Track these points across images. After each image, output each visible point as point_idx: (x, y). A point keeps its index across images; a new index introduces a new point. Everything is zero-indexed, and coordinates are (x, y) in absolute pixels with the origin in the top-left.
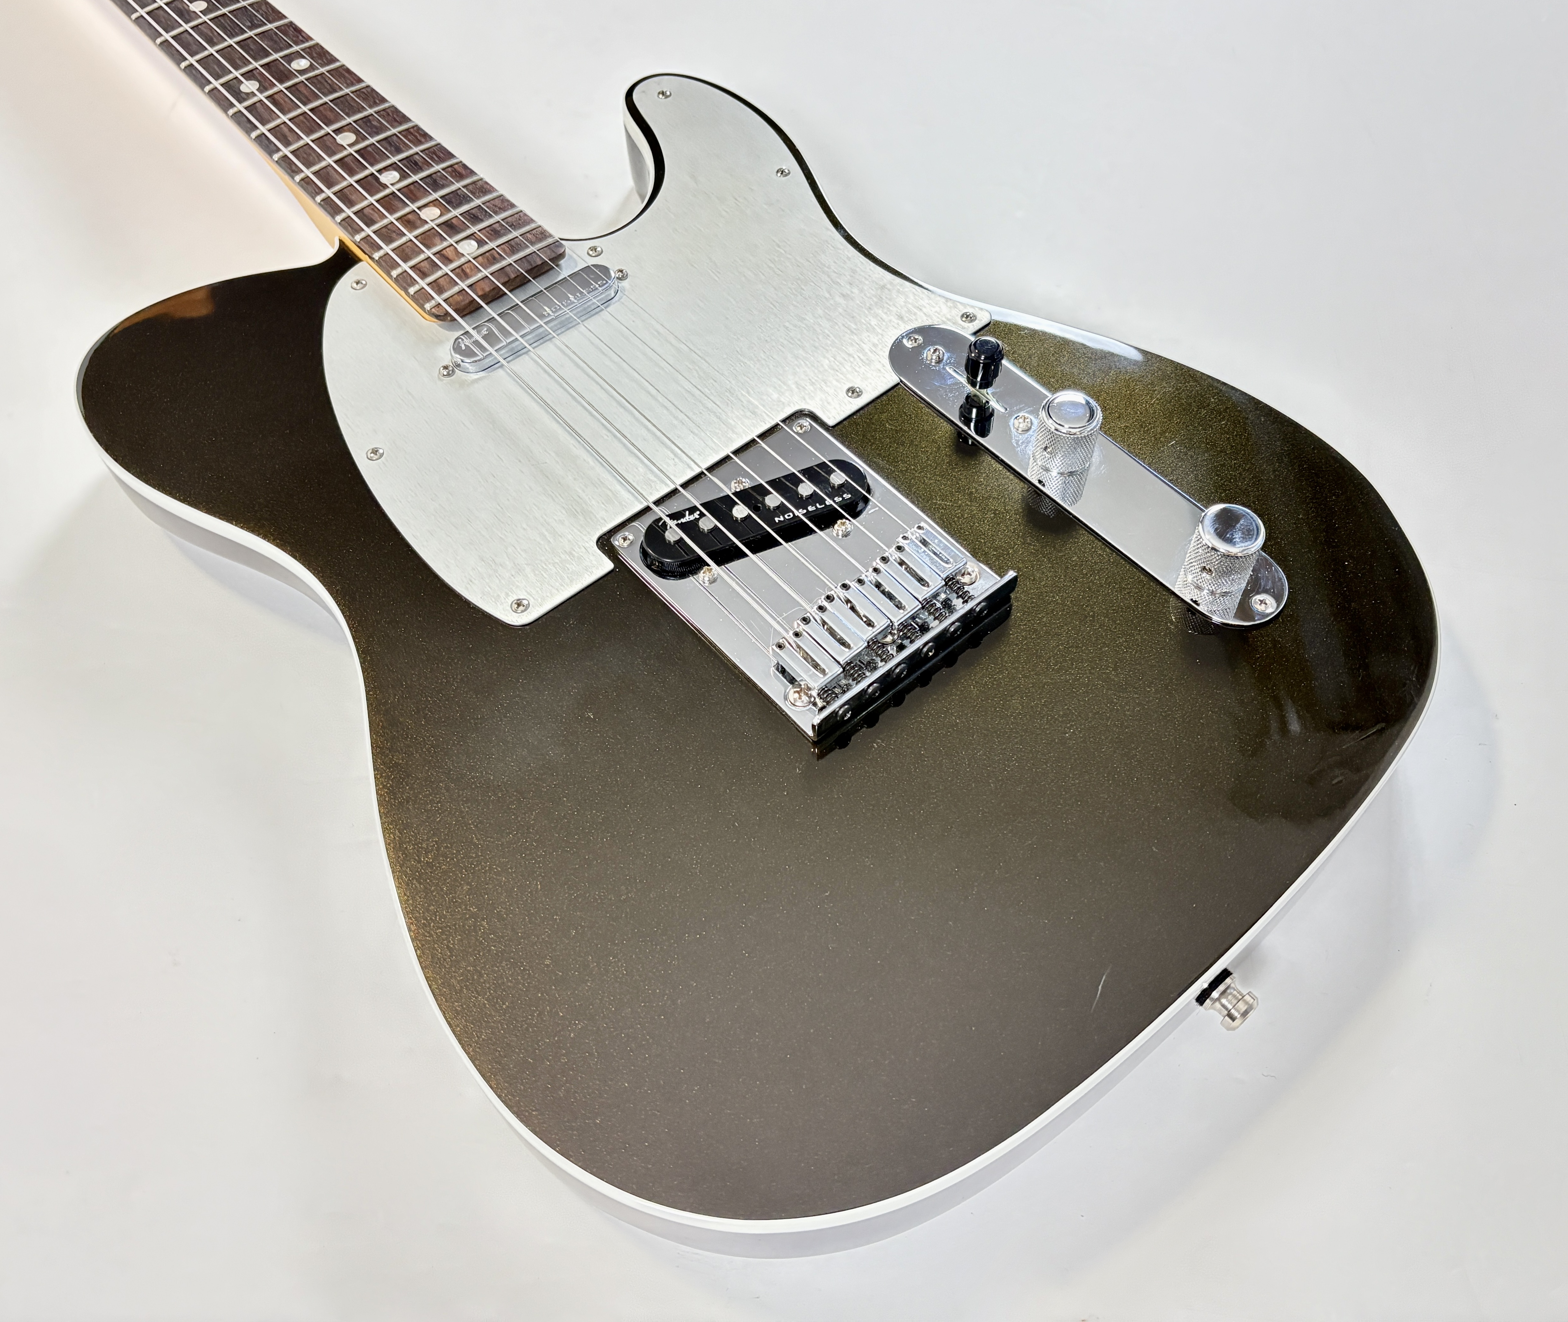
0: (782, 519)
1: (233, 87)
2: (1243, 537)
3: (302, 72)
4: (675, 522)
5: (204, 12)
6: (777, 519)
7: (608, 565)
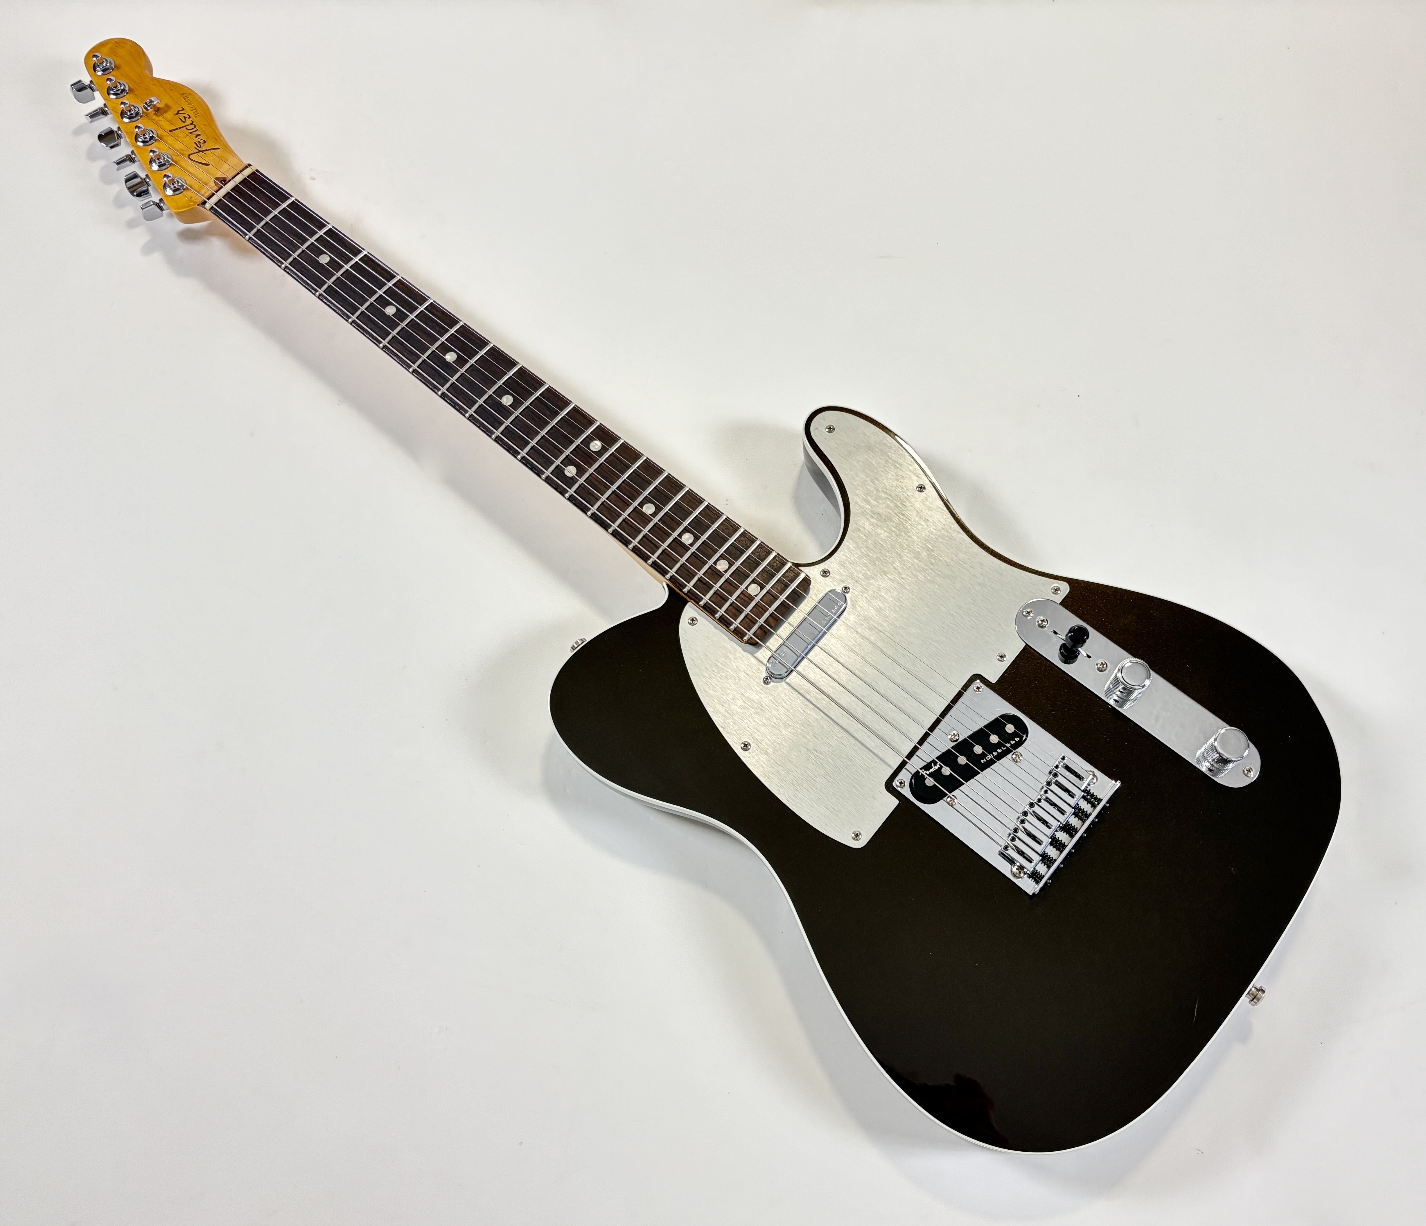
0: (985, 761)
1: (559, 472)
3: (599, 454)
4: (928, 772)
6: (982, 761)
7: (895, 802)
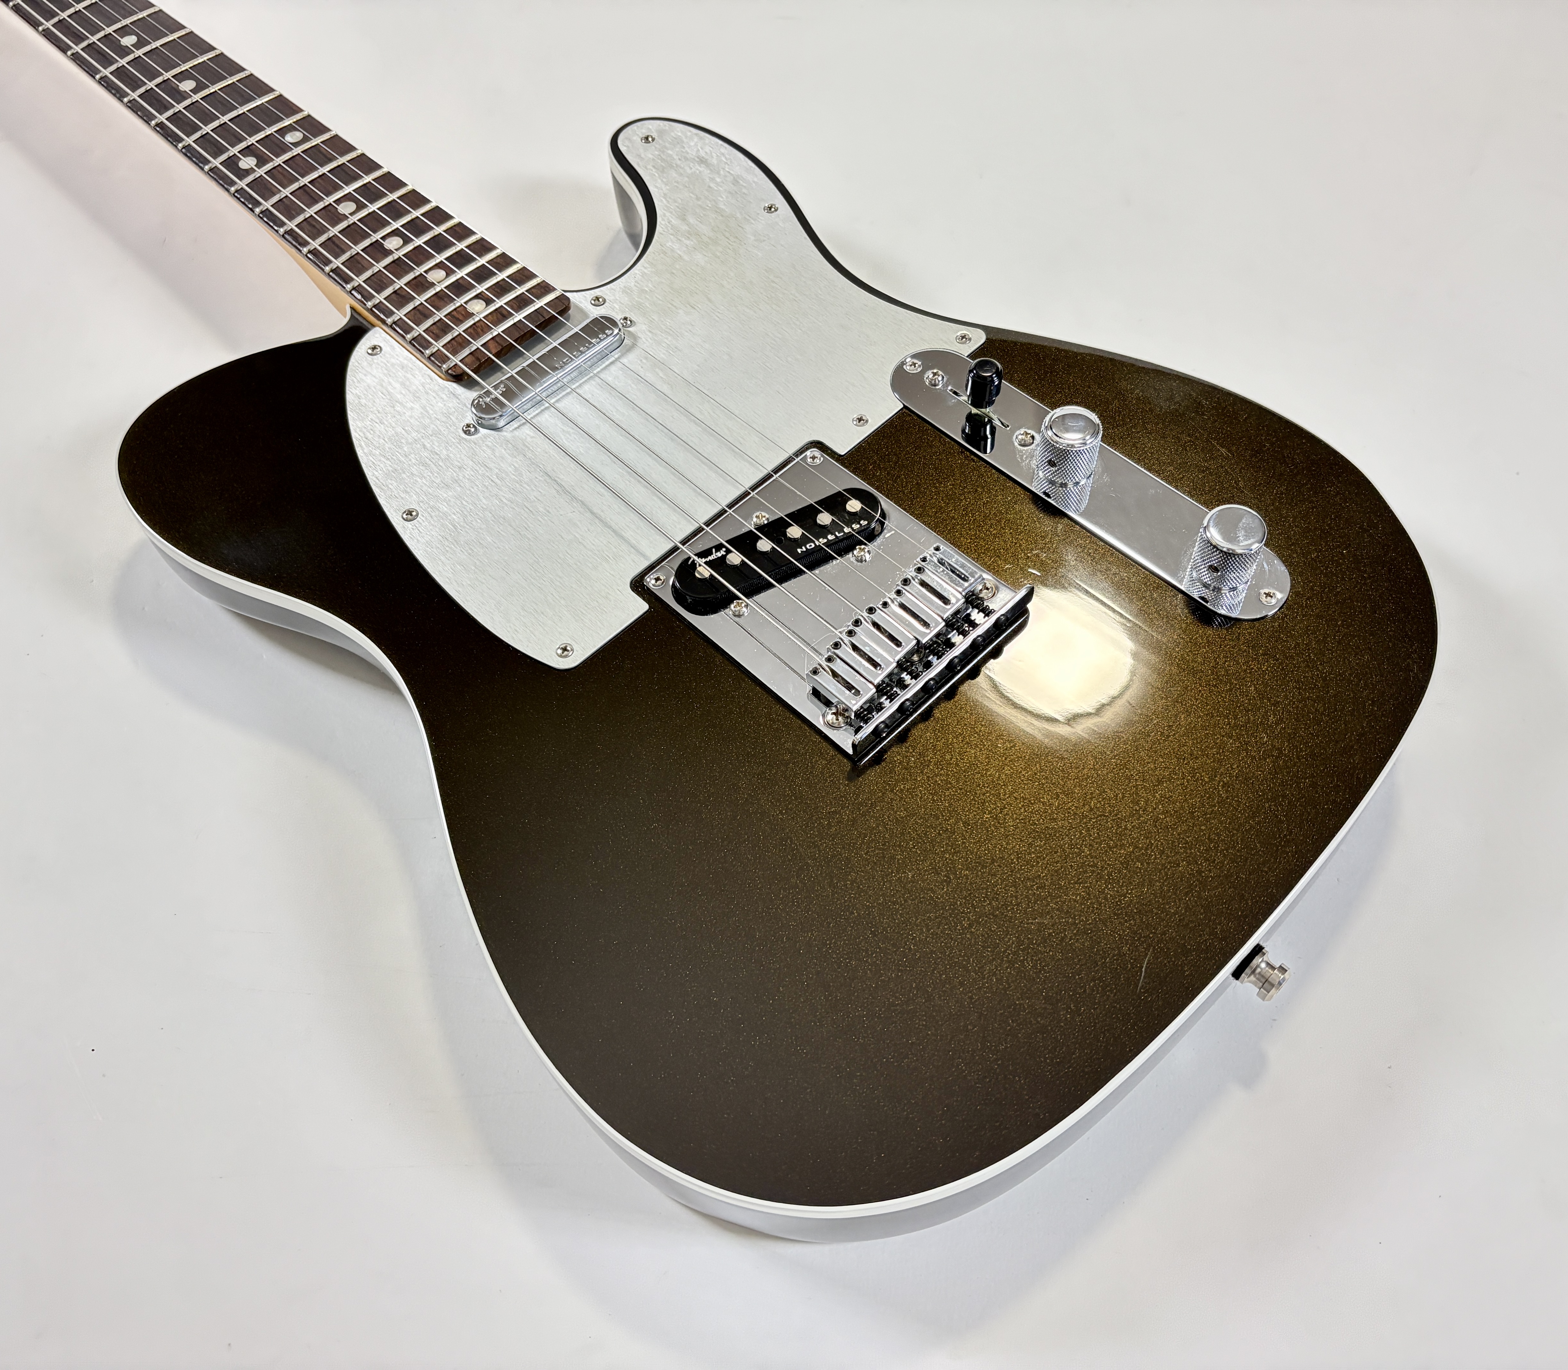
0: (804, 549)
1: (231, 163)
2: (1246, 536)
3: (296, 144)
4: (704, 560)
5: (195, 91)
6: (799, 551)
7: (641, 607)
